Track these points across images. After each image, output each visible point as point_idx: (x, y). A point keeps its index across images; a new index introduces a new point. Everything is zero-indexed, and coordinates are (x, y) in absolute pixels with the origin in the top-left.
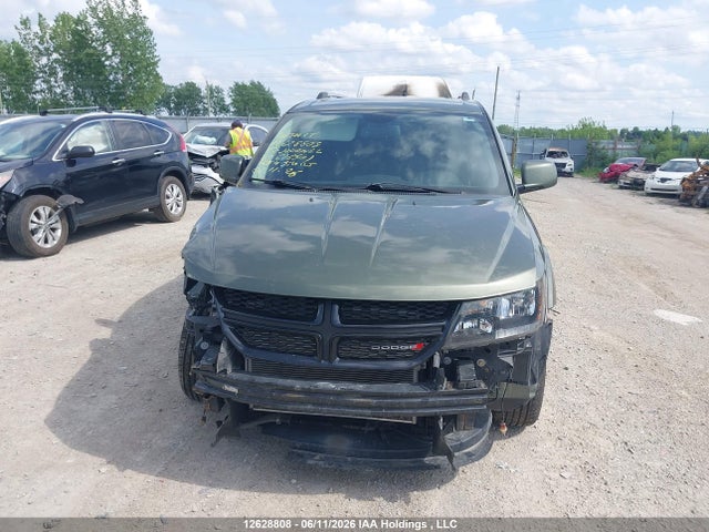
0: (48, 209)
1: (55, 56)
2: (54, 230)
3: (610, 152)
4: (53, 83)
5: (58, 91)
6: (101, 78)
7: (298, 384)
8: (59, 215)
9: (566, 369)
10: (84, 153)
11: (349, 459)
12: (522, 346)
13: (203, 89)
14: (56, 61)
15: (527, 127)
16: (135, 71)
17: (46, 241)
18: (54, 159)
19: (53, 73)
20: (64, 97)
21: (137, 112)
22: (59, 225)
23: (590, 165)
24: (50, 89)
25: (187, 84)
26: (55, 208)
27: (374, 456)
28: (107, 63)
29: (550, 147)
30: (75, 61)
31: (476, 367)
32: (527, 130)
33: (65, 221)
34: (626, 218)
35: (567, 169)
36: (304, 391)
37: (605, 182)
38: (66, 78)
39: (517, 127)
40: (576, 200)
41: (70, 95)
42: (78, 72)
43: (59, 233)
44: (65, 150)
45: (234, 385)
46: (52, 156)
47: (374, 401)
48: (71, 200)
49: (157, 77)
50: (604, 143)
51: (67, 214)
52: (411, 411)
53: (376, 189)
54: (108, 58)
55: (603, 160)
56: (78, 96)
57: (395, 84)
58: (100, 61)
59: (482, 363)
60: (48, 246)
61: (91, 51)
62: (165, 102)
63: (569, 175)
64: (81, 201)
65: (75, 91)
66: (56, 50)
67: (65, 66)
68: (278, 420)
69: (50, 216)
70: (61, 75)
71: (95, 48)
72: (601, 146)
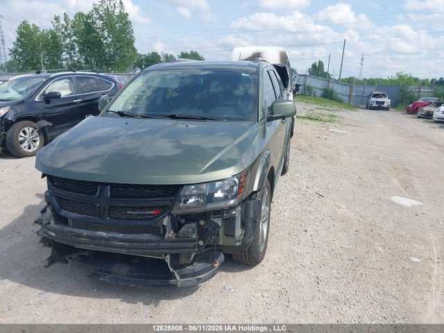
0: (31, 129)
1: (74, 38)
2: (35, 141)
3: (416, 94)
4: (73, 54)
5: (76, 59)
6: (101, 51)
7: (85, 233)
8: (38, 132)
9: (306, 231)
10: (55, 96)
11: (126, 279)
12: (228, 213)
13: (161, 56)
14: (75, 41)
15: (368, 78)
16: (121, 46)
17: (29, 148)
18: (36, 100)
19: (73, 48)
20: (79, 62)
21: (93, 71)
22: (38, 139)
23: (402, 102)
24: (71, 57)
25: (153, 53)
26: (35, 129)
27: (140, 277)
28: (105, 42)
29: (375, 91)
30: (86, 41)
31: (199, 225)
32: (367, 80)
33: (42, 136)
34: (411, 137)
35: (385, 105)
36: (88, 237)
37: (410, 114)
38: (81, 51)
39: (361, 78)
40: (383, 126)
41: (83, 61)
42: (87, 48)
43: (38, 143)
44: (44, 94)
45: (53, 231)
46: (35, 98)
47: (127, 244)
48: (45, 123)
49: (134, 50)
50: (412, 88)
51: (42, 131)
52: (160, 251)
53: (173, 117)
54: (105, 39)
55: (411, 99)
56: (87, 62)
57: (253, 52)
58: (100, 40)
59: (202, 223)
60: (30, 151)
61: (95, 35)
62: (139, 65)
63: (387, 109)
64: (51, 124)
65: (85, 59)
66: (74, 35)
67: (80, 44)
68: (86, 254)
69: (32, 132)
70: (77, 49)
71: (98, 33)
72: (409, 90)
